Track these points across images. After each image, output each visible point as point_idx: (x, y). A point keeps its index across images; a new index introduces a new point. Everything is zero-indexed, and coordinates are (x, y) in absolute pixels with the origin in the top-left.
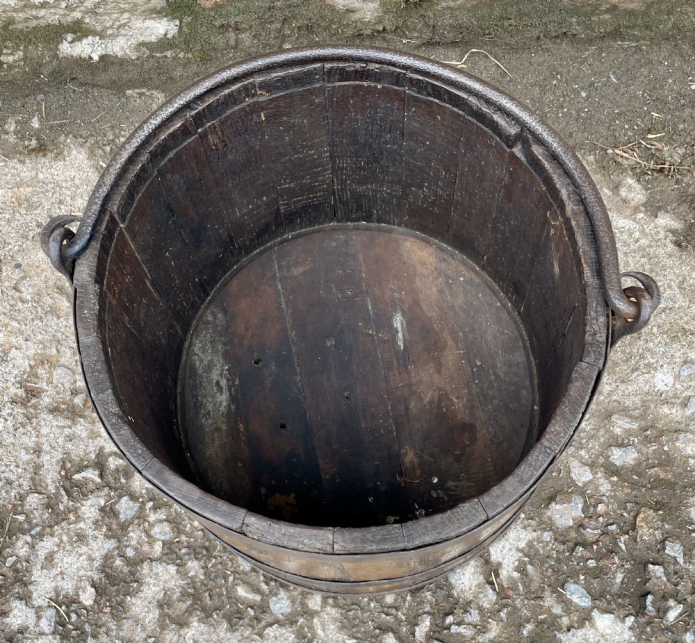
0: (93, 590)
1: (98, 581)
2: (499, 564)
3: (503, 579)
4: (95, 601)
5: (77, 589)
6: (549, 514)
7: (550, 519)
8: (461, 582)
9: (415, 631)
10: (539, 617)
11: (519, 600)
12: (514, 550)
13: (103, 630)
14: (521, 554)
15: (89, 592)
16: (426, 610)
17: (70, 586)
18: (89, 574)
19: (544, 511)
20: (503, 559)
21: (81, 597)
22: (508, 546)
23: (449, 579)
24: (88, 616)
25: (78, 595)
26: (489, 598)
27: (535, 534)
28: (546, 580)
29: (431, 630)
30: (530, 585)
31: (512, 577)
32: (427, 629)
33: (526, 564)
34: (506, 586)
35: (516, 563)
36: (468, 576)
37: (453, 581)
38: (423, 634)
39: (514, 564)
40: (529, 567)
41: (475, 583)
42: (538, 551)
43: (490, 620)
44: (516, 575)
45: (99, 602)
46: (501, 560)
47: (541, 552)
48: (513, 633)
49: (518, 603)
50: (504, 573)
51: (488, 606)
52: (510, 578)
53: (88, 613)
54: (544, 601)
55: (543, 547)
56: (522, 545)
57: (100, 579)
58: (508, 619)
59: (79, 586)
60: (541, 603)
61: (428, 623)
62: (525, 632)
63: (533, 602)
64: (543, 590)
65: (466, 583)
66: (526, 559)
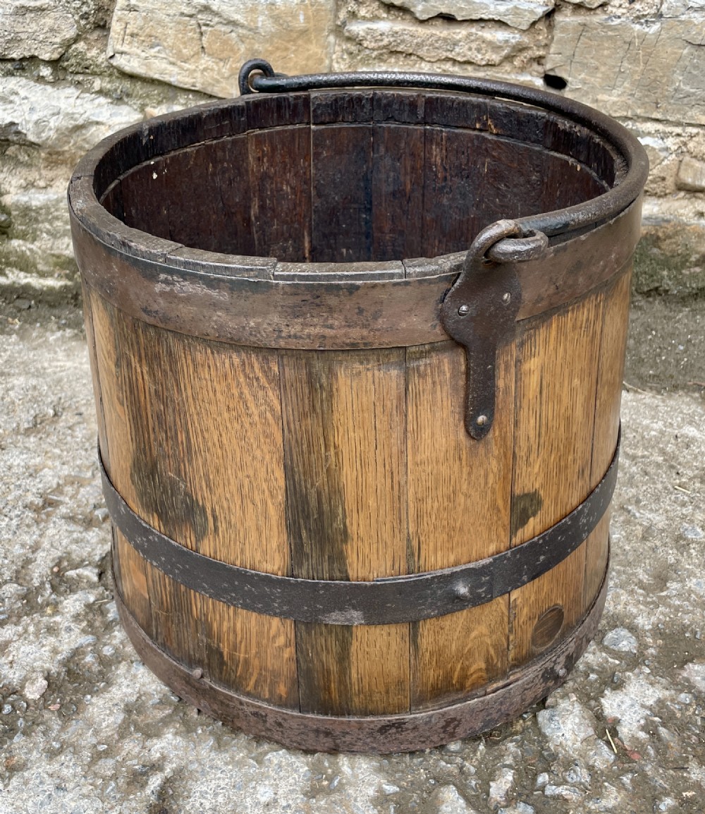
0: (45, 683)
1: (56, 675)
2: (617, 721)
3: (623, 737)
4: (42, 696)
5: (25, 680)
6: (685, 675)
7: (687, 680)
8: (561, 734)
9: (490, 787)
10: (684, 794)
11: (650, 767)
12: (637, 707)
13: (42, 728)
14: (649, 713)
15: (38, 685)
16: (507, 762)
17: (17, 675)
18: (47, 666)
19: (678, 671)
20: (622, 715)
21: (26, 690)
22: (629, 702)
23: (543, 730)
24: (26, 711)
25: (23, 687)
26: (603, 757)
27: (667, 693)
28: (689, 749)
29: (513, 789)
30: (665, 753)
31: (637, 739)
32: (509, 785)
33: (657, 727)
34: (629, 748)
35: (642, 722)
36: (570, 726)
37: (547, 731)
38: (502, 793)
39: (639, 721)
40: (663, 731)
41: (582, 735)
42: (674, 714)
43: (606, 784)
44: (642, 735)
45: (47, 698)
46: (620, 717)
47: (679, 715)
48: (643, 807)
49: (649, 769)
50: (624, 731)
51: (603, 767)
52: (634, 739)
53: (27, 708)
54: (689, 773)
55: (680, 710)
56: (651, 702)
57: (59, 674)
58: (634, 788)
59: (28, 677)
60: (685, 775)
61: (510, 778)
62: (662, 807)
63: (671, 772)
64: (686, 760)
65: (567, 735)
66: (657, 719)
